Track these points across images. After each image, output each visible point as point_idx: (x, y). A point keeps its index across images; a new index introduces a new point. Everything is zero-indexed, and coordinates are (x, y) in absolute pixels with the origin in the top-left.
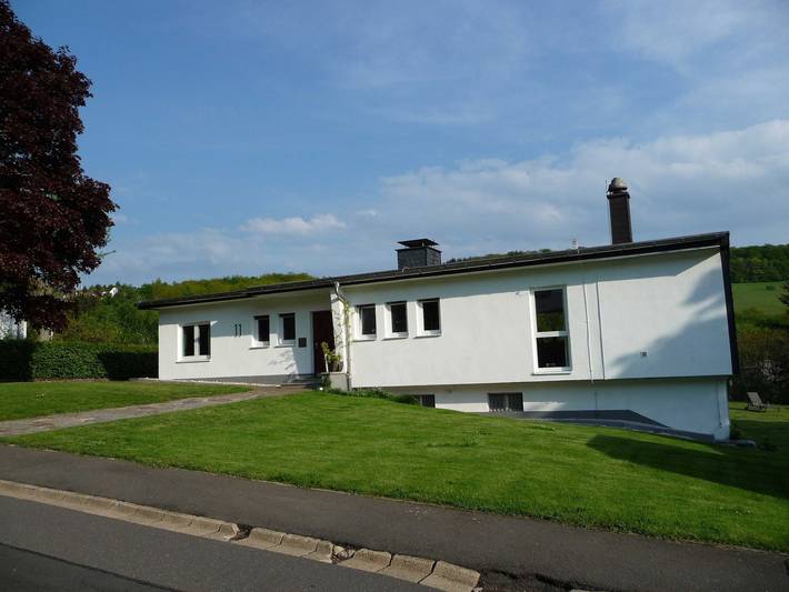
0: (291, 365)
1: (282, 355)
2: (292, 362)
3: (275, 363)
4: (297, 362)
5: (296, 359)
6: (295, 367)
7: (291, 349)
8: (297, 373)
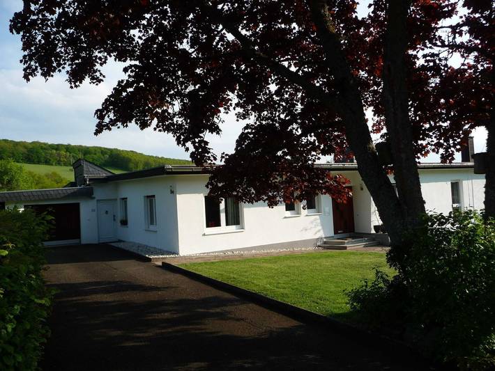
0: (319, 231)
1: (312, 222)
2: (320, 228)
3: (306, 230)
4: (323, 228)
5: (322, 225)
6: (322, 231)
7: (318, 217)
8: (324, 236)
